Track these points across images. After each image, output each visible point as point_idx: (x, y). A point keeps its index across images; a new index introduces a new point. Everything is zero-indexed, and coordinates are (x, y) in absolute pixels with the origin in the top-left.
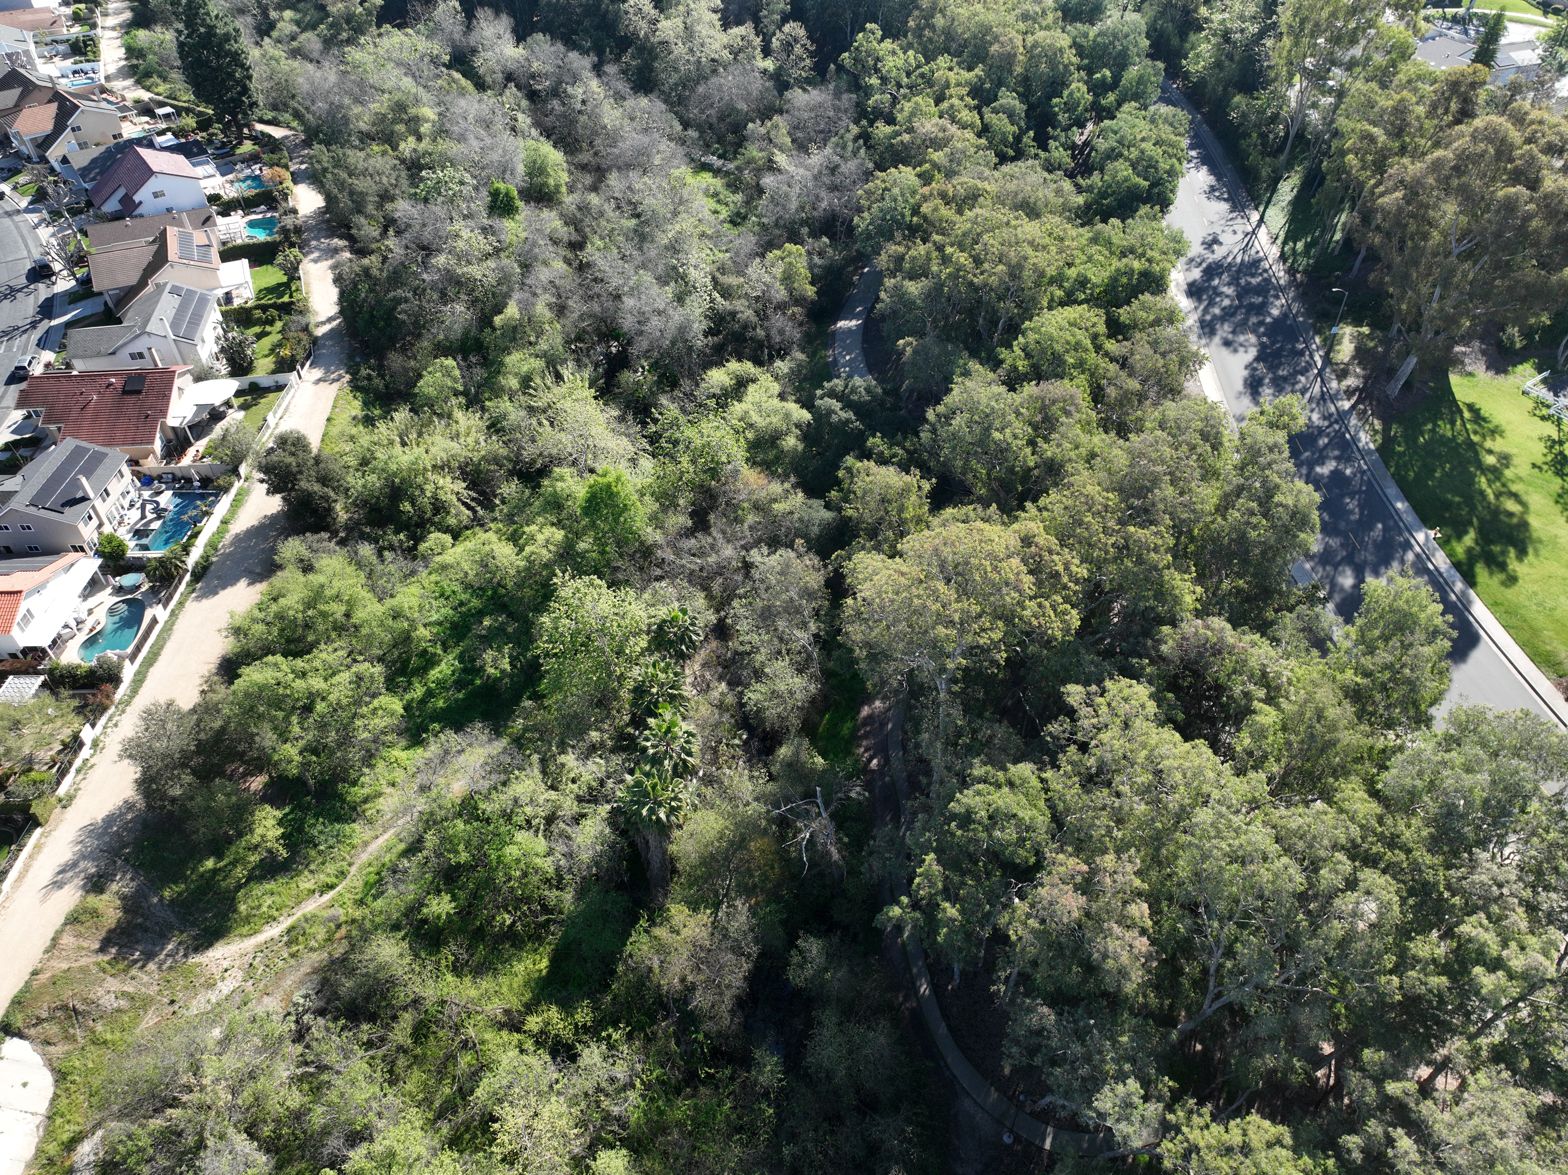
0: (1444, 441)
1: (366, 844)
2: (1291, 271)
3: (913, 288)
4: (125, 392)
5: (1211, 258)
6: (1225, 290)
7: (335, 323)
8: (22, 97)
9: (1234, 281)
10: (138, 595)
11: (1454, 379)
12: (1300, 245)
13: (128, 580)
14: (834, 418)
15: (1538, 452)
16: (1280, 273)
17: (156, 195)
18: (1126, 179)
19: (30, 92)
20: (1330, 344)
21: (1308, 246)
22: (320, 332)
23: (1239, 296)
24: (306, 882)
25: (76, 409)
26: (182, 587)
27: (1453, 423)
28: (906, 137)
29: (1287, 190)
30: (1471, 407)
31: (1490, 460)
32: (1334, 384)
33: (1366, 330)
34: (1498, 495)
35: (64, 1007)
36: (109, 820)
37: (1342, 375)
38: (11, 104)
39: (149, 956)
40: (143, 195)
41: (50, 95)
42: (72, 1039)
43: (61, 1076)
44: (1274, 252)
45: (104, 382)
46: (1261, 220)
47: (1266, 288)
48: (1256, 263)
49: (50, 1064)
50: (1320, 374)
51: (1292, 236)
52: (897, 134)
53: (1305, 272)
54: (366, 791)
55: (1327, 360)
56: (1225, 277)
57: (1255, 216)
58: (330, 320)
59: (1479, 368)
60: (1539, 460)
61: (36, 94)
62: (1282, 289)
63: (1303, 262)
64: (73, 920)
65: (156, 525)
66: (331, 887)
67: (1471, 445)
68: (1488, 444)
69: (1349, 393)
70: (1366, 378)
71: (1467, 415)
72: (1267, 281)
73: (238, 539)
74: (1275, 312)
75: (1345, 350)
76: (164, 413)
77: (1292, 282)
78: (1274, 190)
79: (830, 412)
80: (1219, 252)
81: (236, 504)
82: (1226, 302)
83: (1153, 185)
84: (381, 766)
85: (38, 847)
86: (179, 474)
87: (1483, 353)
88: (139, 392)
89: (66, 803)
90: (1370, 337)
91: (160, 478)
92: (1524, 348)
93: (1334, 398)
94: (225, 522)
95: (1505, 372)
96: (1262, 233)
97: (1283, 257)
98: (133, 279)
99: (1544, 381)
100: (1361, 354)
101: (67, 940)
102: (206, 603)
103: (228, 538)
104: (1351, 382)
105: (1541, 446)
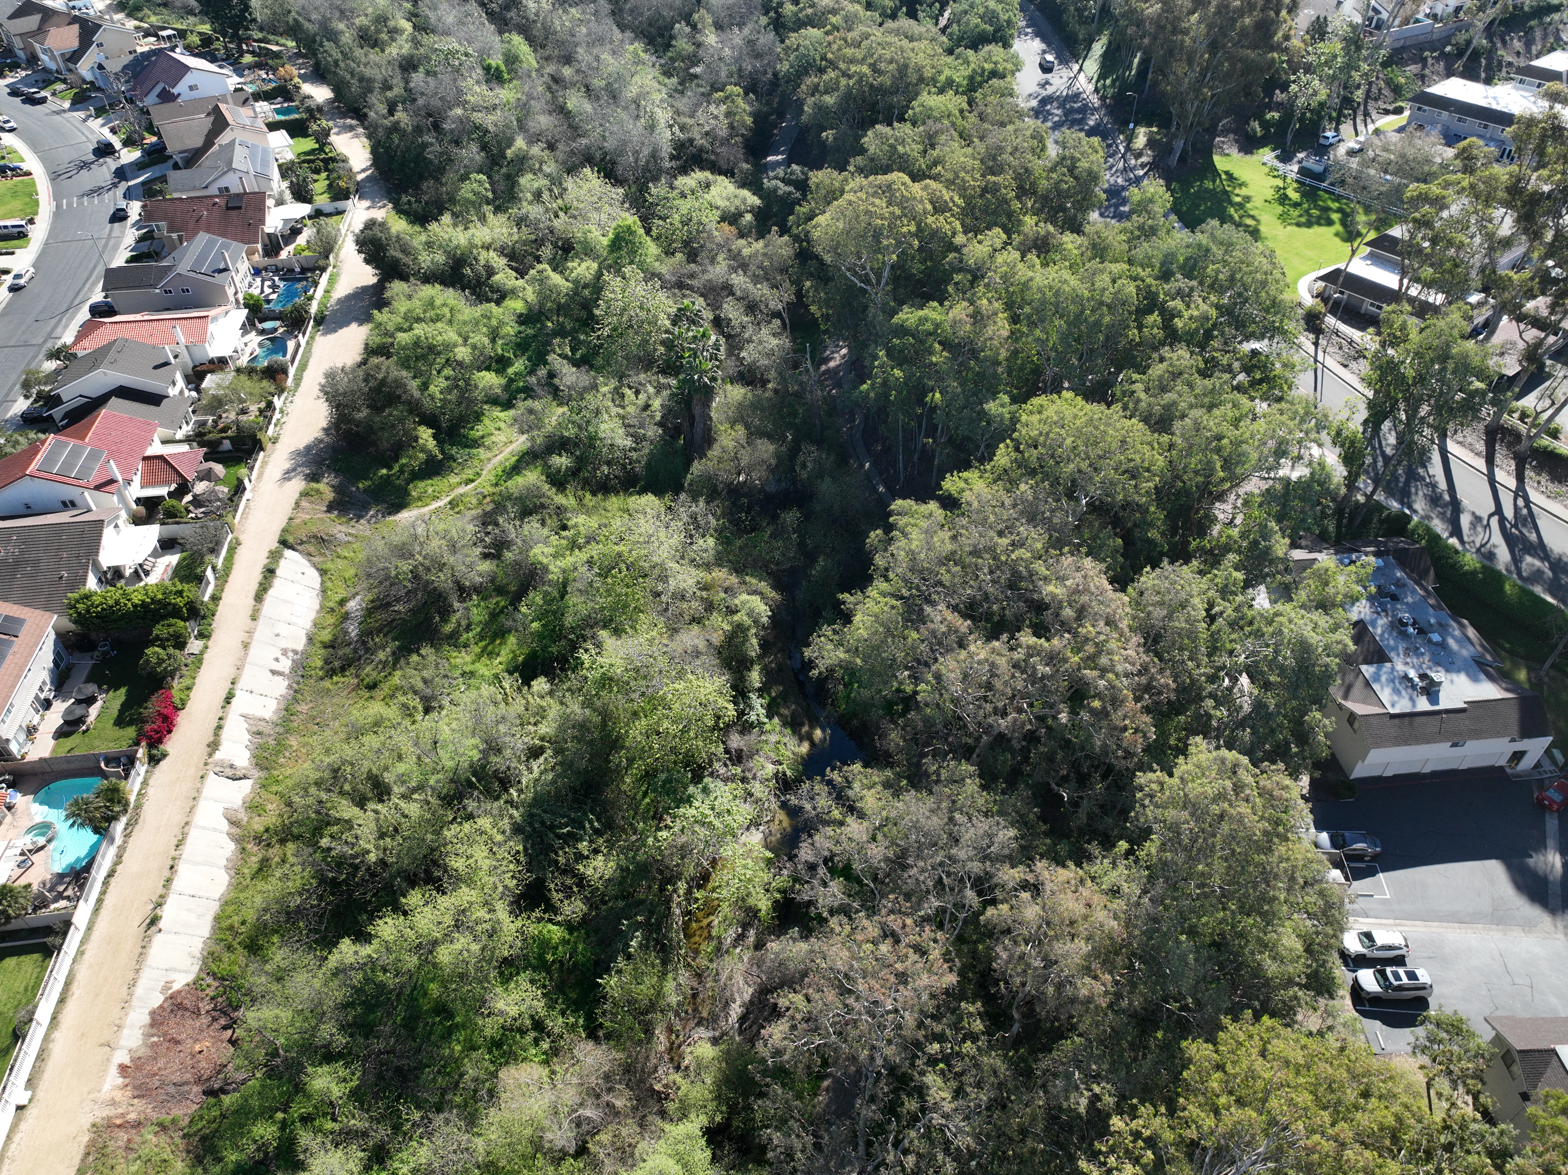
0: (1207, 191)
1: (489, 460)
2: (1103, 98)
3: (829, 100)
4: (228, 208)
5: (1044, 93)
6: (1056, 111)
7: (369, 172)
8: (43, 21)
9: (1062, 106)
10: (277, 334)
11: (1216, 158)
12: (1108, 82)
13: (268, 325)
14: (780, 192)
15: (1270, 194)
16: (1095, 100)
17: (191, 88)
18: (977, 26)
19: (50, 17)
20: (1130, 139)
21: (1113, 81)
22: (360, 177)
23: (1065, 115)
24: (453, 479)
25: (192, 223)
26: (310, 328)
27: (1214, 181)
28: (810, 11)
29: (1098, 48)
30: (1227, 173)
31: (1238, 199)
32: (1133, 162)
33: (1155, 129)
34: (1241, 217)
35: (315, 537)
36: (308, 448)
37: (1138, 155)
38: (35, 28)
39: (359, 517)
40: (181, 88)
41: (68, 20)
42: (325, 555)
43: (323, 572)
44: (1091, 87)
45: (211, 202)
46: (1081, 69)
47: (1085, 109)
48: (1077, 95)
49: (314, 565)
50: (1123, 156)
51: (1102, 76)
52: (801, 10)
53: (1112, 97)
54: (480, 433)
55: (1128, 148)
56: (1055, 104)
57: (1076, 67)
58: (364, 170)
59: (1234, 152)
60: (1269, 198)
61: (55, 19)
62: (1095, 109)
63: (1110, 92)
64: (305, 494)
65: (274, 296)
66: (472, 481)
67: (1226, 193)
68: (1237, 191)
69: (1143, 166)
70: (1154, 157)
71: (1224, 177)
72: (1086, 105)
73: (340, 301)
74: (1091, 123)
75: (1141, 140)
76: (263, 222)
77: (1103, 105)
78: (1089, 49)
79: (776, 189)
80: (1050, 90)
81: (332, 281)
82: (1056, 119)
83: (996, 31)
84: (486, 421)
85: (265, 463)
86: (280, 266)
87: (1236, 141)
88: (240, 208)
89: (275, 441)
90: (1157, 133)
91: (266, 269)
92: (1263, 136)
93: (1132, 170)
94: (327, 291)
95: (1251, 153)
96: (1082, 77)
97: (1097, 90)
98: (199, 142)
99: (1277, 157)
100: (1151, 143)
101: (304, 504)
102: (331, 337)
103: (333, 301)
104: (1144, 159)
105: (1272, 192)
